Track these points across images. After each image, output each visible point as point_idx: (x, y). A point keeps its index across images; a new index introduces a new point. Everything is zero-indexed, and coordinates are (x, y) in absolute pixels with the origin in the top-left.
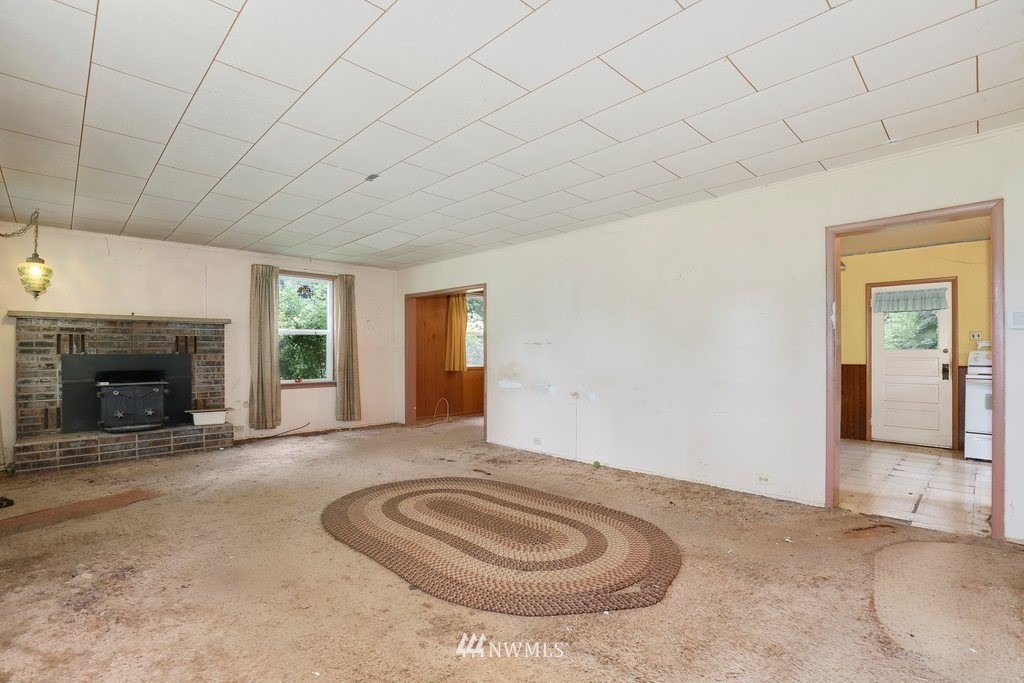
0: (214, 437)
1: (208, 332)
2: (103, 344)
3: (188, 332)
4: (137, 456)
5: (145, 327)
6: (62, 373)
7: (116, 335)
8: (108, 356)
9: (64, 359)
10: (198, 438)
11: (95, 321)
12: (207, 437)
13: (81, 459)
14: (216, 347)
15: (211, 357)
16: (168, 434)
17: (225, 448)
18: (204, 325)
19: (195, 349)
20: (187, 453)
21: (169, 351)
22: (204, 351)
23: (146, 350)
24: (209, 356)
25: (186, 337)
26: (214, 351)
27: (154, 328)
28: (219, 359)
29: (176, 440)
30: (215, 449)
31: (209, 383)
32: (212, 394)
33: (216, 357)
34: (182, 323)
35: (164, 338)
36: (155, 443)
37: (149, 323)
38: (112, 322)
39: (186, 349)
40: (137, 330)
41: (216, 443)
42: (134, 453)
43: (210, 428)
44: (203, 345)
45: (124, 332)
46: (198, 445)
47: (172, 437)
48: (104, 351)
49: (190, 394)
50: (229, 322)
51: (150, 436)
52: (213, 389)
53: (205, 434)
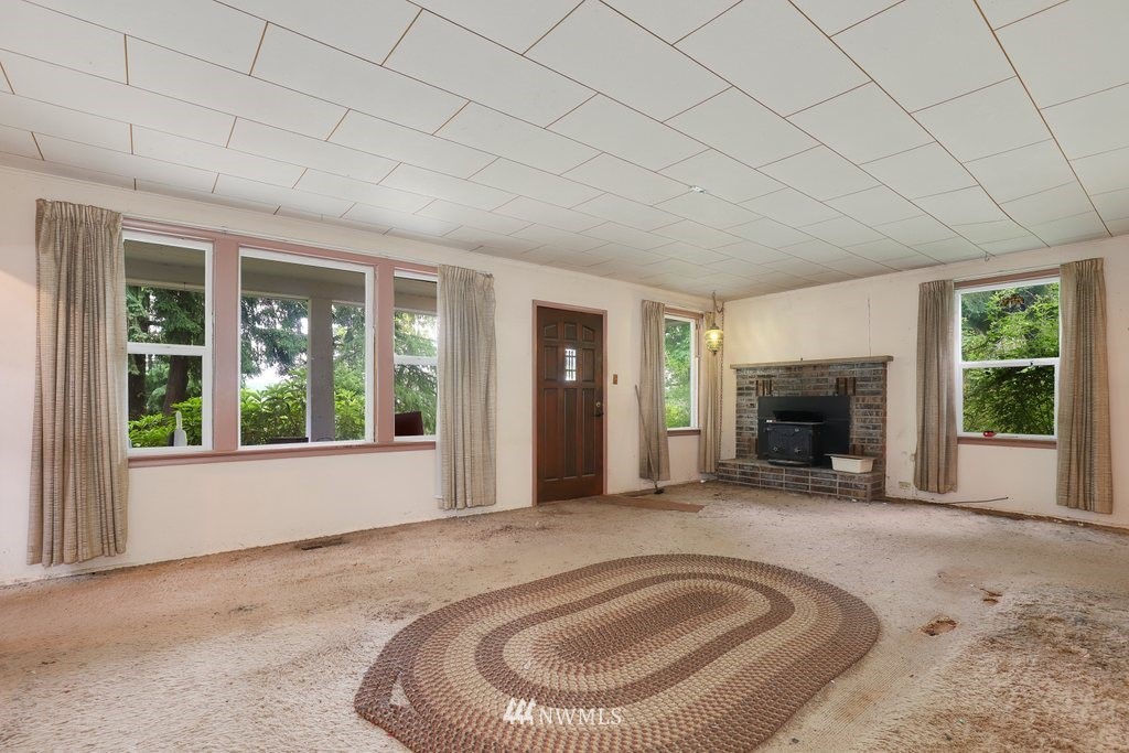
0: (846, 485)
1: (867, 371)
2: (782, 388)
3: (848, 373)
4: (784, 488)
5: (811, 371)
6: (758, 410)
7: (791, 380)
8: (786, 398)
9: (760, 399)
10: (832, 483)
11: (778, 368)
12: (840, 484)
13: (750, 481)
14: (874, 388)
15: (869, 400)
16: (807, 473)
17: (858, 500)
18: (862, 363)
19: (854, 391)
20: (822, 496)
21: (830, 393)
22: (863, 393)
23: (812, 393)
24: (867, 397)
25: (846, 379)
26: (873, 393)
27: (819, 371)
28: (878, 402)
29: (813, 481)
30: (847, 499)
31: (867, 428)
32: (870, 441)
33: (874, 400)
34: (841, 365)
35: (826, 380)
36: (797, 480)
37: (815, 367)
38: (788, 368)
39: (846, 390)
40: (806, 374)
41: (848, 493)
42: (781, 485)
43: (844, 475)
44: (861, 386)
45: (796, 376)
46: (832, 491)
47: (810, 477)
48: (783, 393)
49: (848, 438)
50: (890, 358)
51: (793, 473)
52: (871, 434)
53: (838, 480)
